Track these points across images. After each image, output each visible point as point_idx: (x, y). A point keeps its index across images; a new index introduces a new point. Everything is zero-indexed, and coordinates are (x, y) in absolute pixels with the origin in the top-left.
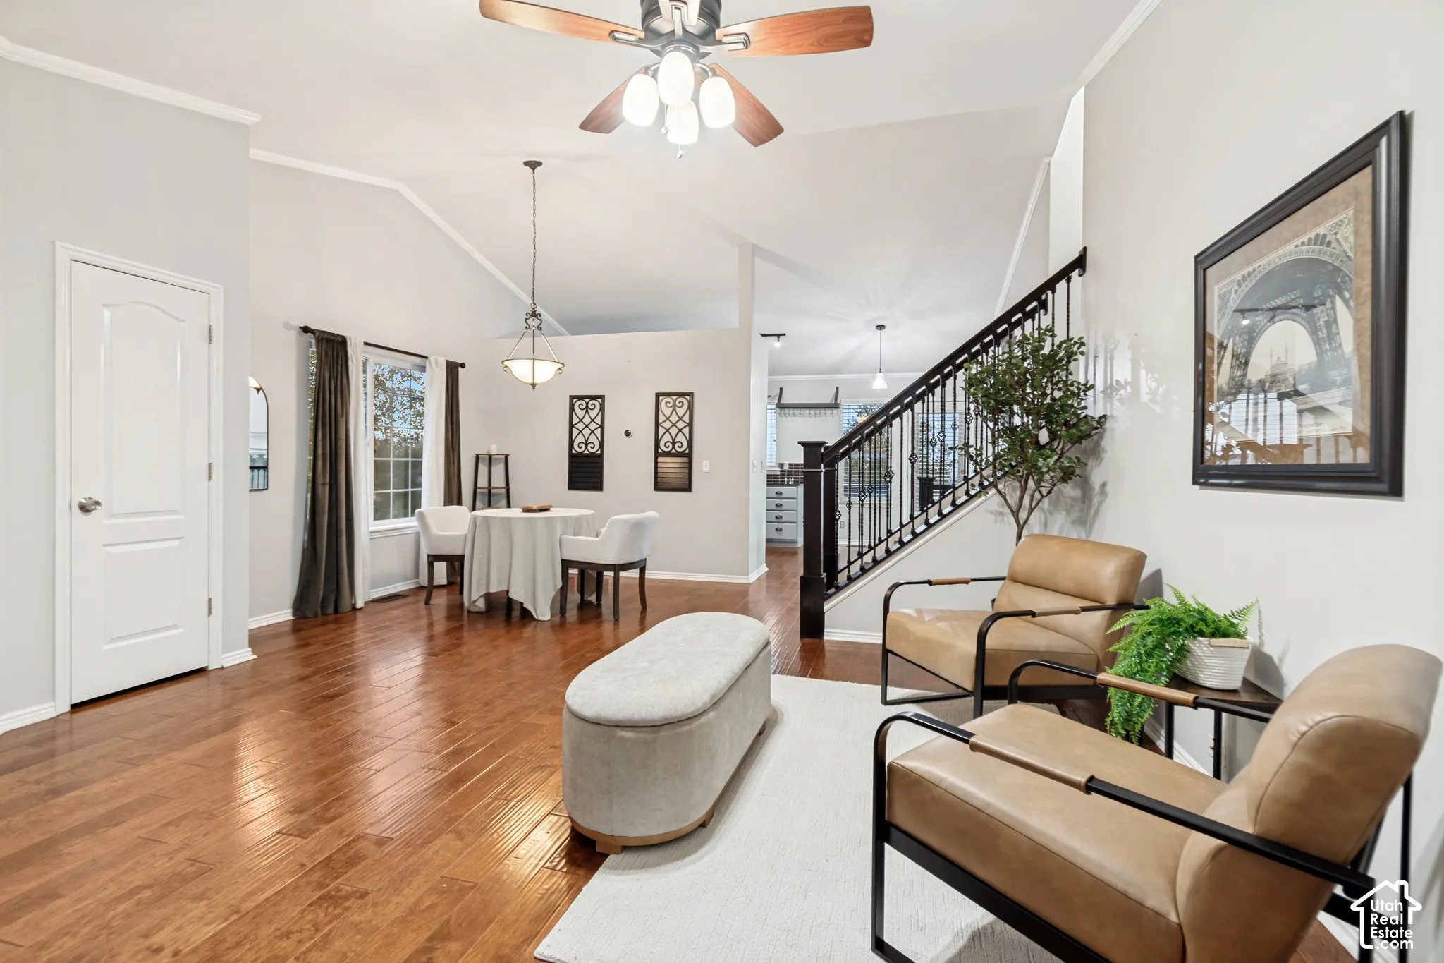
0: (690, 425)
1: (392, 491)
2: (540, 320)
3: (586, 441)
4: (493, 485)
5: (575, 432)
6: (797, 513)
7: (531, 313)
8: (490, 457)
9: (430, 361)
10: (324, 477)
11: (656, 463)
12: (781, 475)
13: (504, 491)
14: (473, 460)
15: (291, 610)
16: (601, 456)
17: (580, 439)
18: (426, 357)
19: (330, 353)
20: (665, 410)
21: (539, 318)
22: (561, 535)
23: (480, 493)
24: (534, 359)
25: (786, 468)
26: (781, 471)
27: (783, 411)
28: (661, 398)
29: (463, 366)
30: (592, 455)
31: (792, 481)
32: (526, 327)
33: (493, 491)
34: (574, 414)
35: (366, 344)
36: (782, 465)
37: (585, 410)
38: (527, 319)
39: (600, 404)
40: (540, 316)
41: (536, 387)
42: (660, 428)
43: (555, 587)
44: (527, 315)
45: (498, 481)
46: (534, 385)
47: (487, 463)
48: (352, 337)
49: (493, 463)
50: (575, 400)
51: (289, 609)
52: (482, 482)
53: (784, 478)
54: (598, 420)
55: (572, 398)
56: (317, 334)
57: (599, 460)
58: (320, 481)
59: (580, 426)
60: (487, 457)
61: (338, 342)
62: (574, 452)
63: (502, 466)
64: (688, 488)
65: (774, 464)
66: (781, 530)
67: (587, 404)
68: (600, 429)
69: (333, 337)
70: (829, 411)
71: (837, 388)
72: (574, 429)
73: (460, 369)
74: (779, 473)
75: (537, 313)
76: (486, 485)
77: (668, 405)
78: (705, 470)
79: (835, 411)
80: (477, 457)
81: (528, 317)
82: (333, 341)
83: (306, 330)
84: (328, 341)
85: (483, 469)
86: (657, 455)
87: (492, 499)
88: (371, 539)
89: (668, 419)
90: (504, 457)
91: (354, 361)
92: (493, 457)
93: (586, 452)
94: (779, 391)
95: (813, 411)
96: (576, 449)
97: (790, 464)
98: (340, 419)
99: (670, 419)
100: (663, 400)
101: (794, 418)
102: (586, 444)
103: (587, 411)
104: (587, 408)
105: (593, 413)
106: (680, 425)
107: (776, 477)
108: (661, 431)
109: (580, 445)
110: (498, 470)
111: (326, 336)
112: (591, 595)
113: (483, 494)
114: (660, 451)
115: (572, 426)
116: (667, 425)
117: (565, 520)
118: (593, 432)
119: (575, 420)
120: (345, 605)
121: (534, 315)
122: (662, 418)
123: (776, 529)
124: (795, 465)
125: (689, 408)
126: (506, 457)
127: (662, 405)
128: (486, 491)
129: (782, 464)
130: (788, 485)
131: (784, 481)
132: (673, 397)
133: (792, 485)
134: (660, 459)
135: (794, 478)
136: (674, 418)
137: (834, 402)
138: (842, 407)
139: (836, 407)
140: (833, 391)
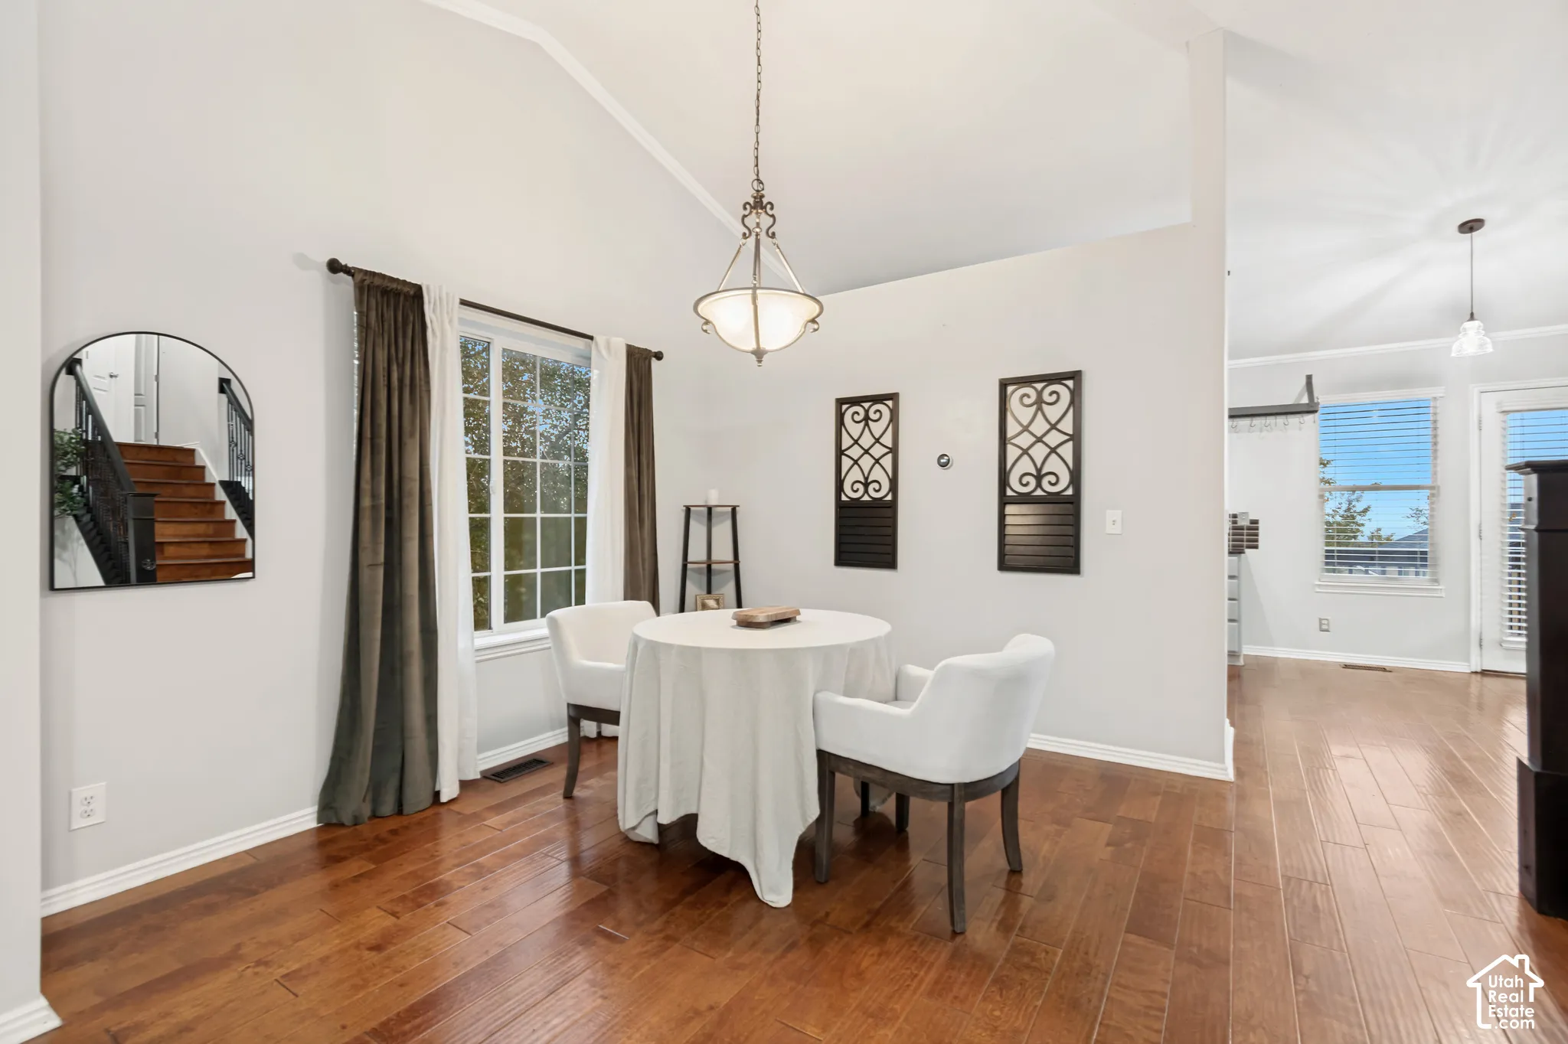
0: (1076, 438)
1: (539, 570)
2: (773, 216)
3: (866, 479)
4: (714, 557)
5: (846, 463)
6: (1240, 604)
7: (751, 201)
8: (710, 509)
9: (597, 344)
10: (375, 552)
11: (1002, 516)
13: (732, 566)
14: (683, 515)
15: (316, 808)
16: (893, 506)
17: (856, 475)
18: (591, 338)
19: (389, 315)
20: (1020, 411)
21: (770, 212)
22: (816, 692)
23: (693, 570)
24: (755, 288)
28: (1010, 389)
29: (659, 356)
30: (877, 503)
32: (744, 234)
33: (714, 566)
34: (843, 429)
35: (464, 303)
37: (863, 424)
38: (745, 216)
39: (891, 411)
40: (772, 208)
41: (765, 358)
42: (1009, 447)
43: (804, 816)
44: (745, 208)
45: (722, 551)
46: (759, 354)
47: (705, 519)
48: (432, 288)
49: (714, 520)
50: (844, 407)
51: (313, 805)
52: (697, 553)
54: (887, 440)
55: (840, 402)
56: (359, 277)
57: (888, 512)
58: (365, 559)
59: (856, 452)
60: (705, 510)
61: (406, 296)
62: (844, 498)
63: (728, 523)
64: (1071, 565)
67: (867, 412)
68: (890, 455)
69: (394, 286)
71: (1309, 378)
72: (843, 457)
73: (654, 362)
75: (765, 201)
76: (704, 557)
77: (1027, 401)
78: (1110, 529)
79: (1307, 419)
80: (688, 510)
81: (747, 213)
82: (397, 294)
83: (334, 266)
84: (385, 292)
85: (698, 530)
86: (1004, 501)
87: (714, 579)
88: (478, 662)
89: (1026, 429)
90: (730, 509)
91: (438, 334)
92: (714, 510)
93: (866, 498)
96: (849, 493)
98: (406, 439)
99: (1031, 428)
100: (1015, 394)
102: (866, 485)
103: (867, 424)
104: (867, 418)
105: (877, 428)
106: (1054, 439)
108: (1012, 453)
109: (856, 486)
110: (722, 531)
111: (377, 281)
112: (884, 801)
113: (698, 571)
114: (1009, 493)
115: (840, 453)
116: (1025, 440)
117: (825, 654)
118: (877, 461)
119: (846, 442)
120: (417, 797)
121: (759, 203)
122: (1012, 429)
125: (1072, 402)
126: (734, 509)
127: (1014, 403)
128: (705, 566)
132: (1036, 385)
134: (1010, 509)
136: (1040, 427)
137: (1307, 402)
138: (1321, 411)
139: (1310, 409)
140: (1304, 381)
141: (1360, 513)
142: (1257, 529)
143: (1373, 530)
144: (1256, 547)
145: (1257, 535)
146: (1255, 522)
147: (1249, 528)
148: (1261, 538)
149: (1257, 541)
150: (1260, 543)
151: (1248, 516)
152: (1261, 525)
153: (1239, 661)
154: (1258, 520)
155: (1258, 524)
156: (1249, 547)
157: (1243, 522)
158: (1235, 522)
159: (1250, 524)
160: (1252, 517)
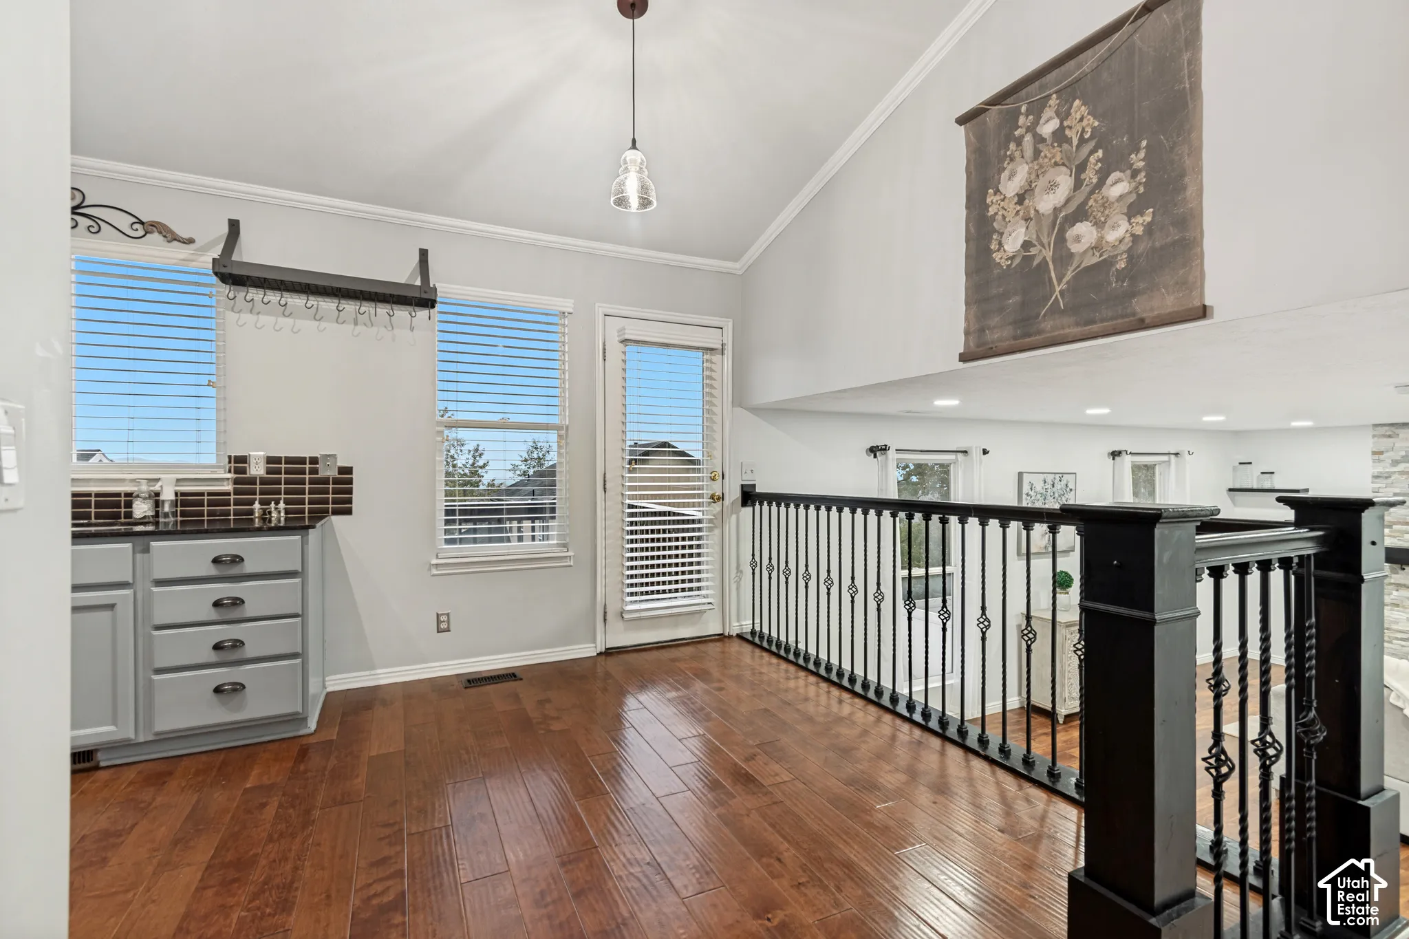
6: (304, 626)
12: (236, 492)
25: (257, 469)
26: (236, 482)
27: (241, 295)
31: (278, 513)
36: (239, 463)
53: (252, 503)
65: (212, 460)
66: (238, 688)
70: (402, 313)
71: (424, 254)
74: (229, 487)
79: (422, 314)
94: (225, 229)
95: (350, 307)
97: (270, 460)
101: (283, 321)
107: (219, 499)
123: (218, 690)
124: (289, 460)
129: (242, 460)
130: (268, 529)
131: (251, 512)
133: (278, 530)
135: (286, 502)
137: (420, 284)
138: (438, 307)
139: (424, 300)
140: (416, 258)
141: (481, 467)
142: (350, 482)
143: (489, 481)
144: (349, 512)
145: (350, 492)
146: (348, 471)
147: (336, 481)
148: (355, 497)
149: (350, 501)
150: (355, 506)
151: (336, 462)
152: (355, 476)
153: (306, 726)
154: (352, 468)
155: (352, 474)
156: (336, 512)
157: (328, 471)
158: (314, 471)
159: (339, 474)
160: (342, 463)
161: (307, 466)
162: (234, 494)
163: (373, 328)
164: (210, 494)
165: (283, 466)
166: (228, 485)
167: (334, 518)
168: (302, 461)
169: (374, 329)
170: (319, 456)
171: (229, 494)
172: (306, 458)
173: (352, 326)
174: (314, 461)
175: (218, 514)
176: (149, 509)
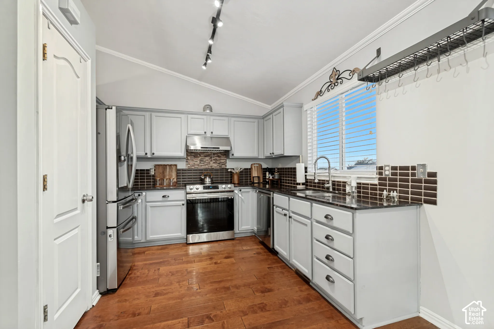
25: (387, 172)
26: (380, 179)
36: (381, 170)
74: (376, 182)
97: (393, 168)
107: (374, 188)
124: (401, 168)
129: (381, 168)
142: (435, 182)
144: (434, 203)
145: (435, 189)
146: (434, 175)
147: (426, 182)
148: (439, 192)
149: (435, 195)
150: (439, 199)
151: (426, 170)
152: (439, 179)
154: (436, 173)
155: (436, 177)
156: (427, 202)
157: (420, 175)
158: (413, 175)
159: (428, 177)
160: (429, 169)
161: (410, 171)
162: (379, 186)
163: (451, 69)
164: (371, 185)
165: (398, 171)
166: (376, 181)
167: (425, 205)
168: (407, 168)
169: (453, 70)
170: (416, 165)
171: (376, 185)
172: (409, 166)
173: (437, 75)
174: (414, 168)
175: (373, 194)
176: (350, 189)
